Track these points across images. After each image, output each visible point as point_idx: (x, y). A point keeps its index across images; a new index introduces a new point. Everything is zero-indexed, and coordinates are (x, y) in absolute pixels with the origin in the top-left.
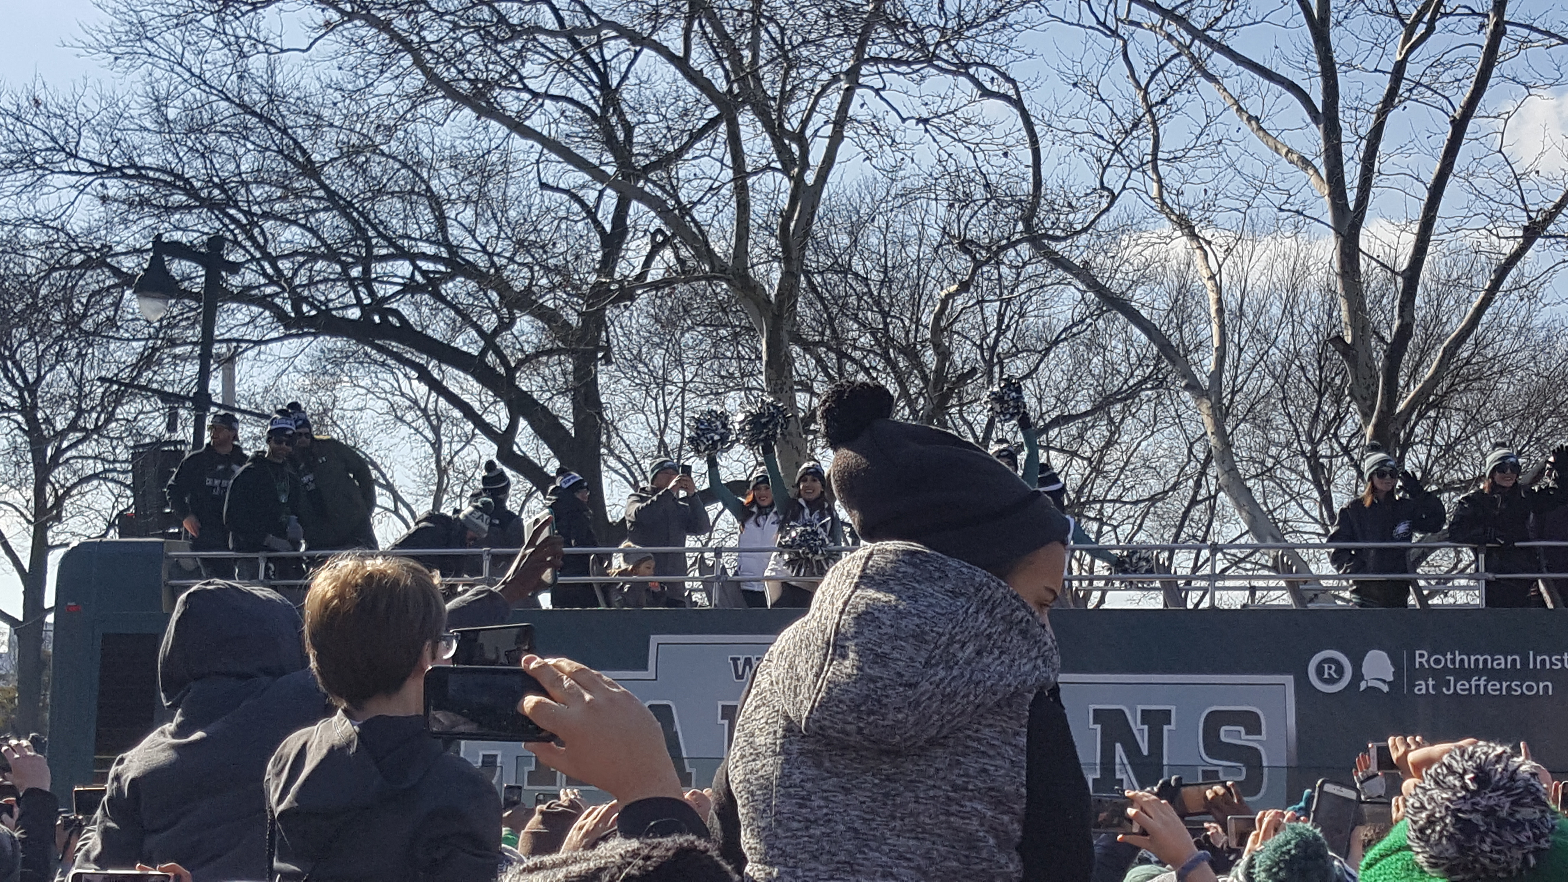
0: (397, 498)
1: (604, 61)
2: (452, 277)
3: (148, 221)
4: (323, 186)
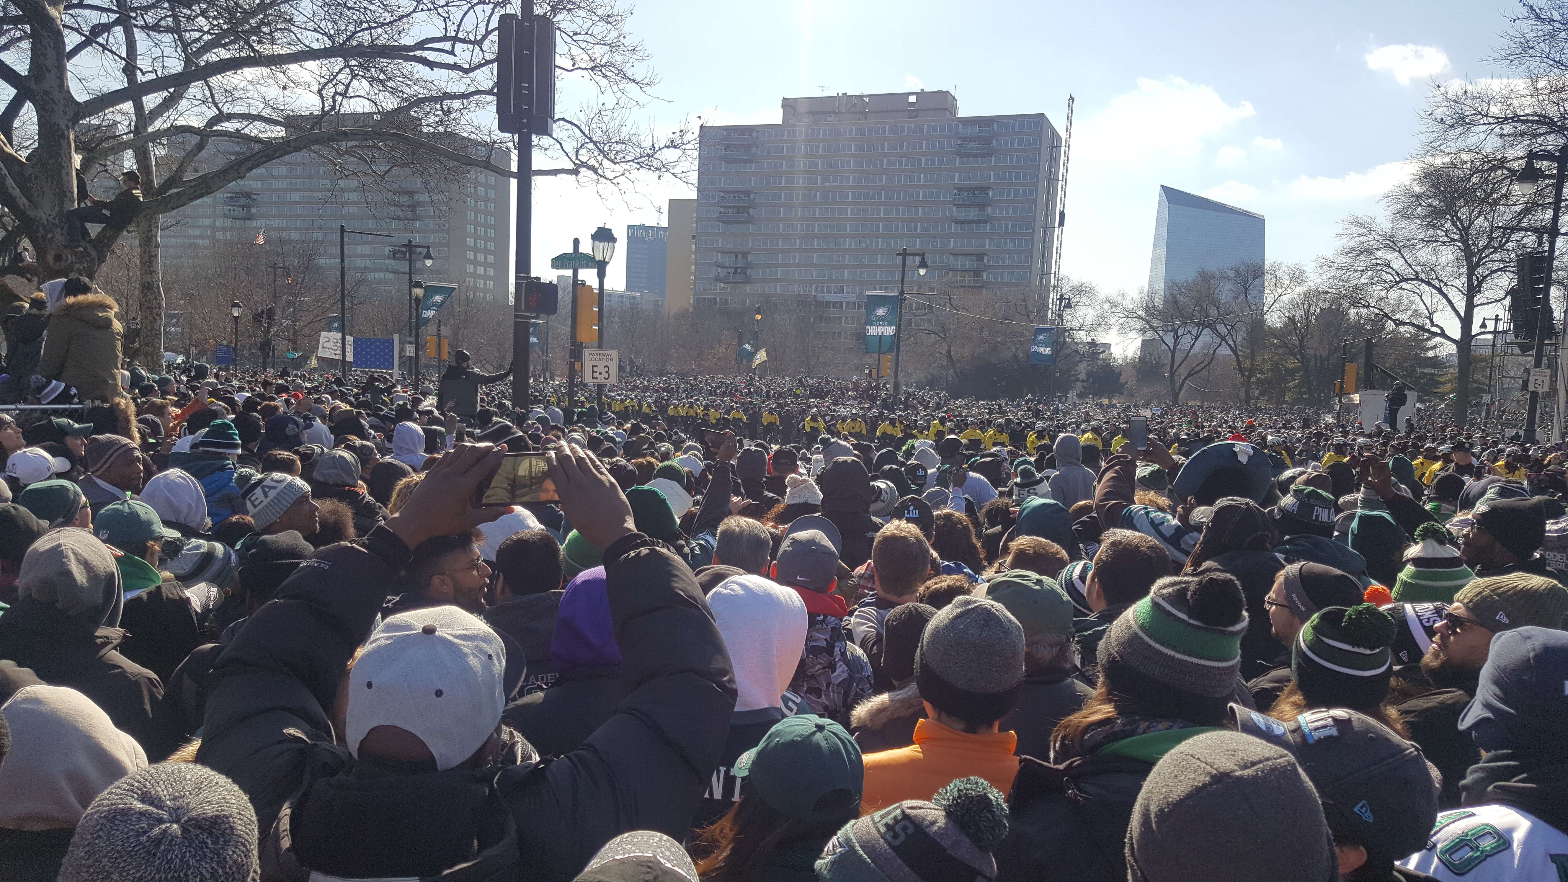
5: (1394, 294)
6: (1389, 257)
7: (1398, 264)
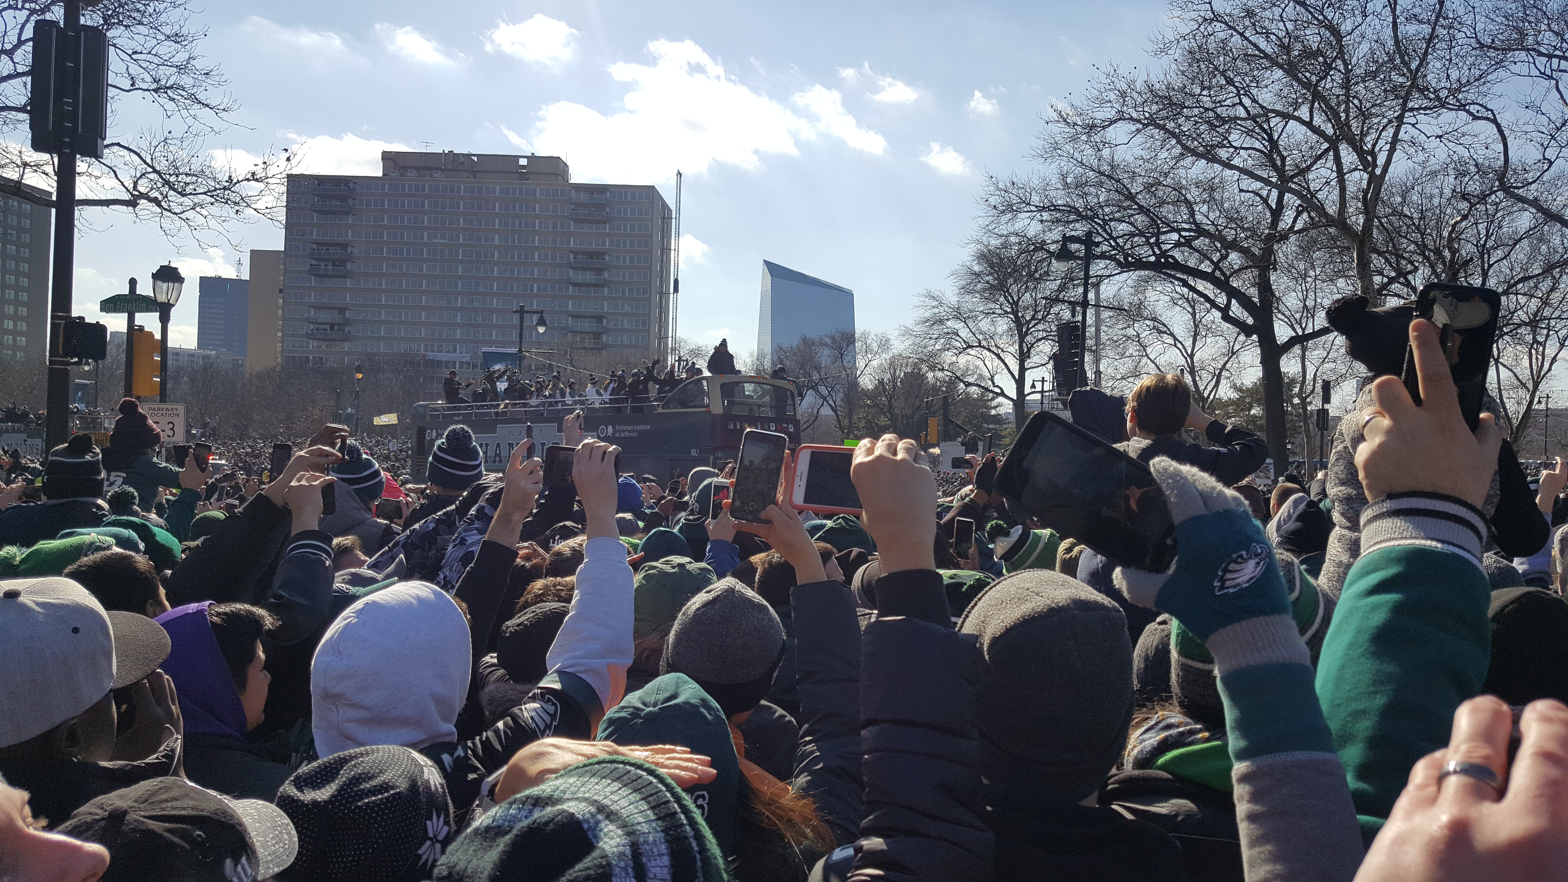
0: (1175, 339)
1: (1270, 128)
2: (1197, 238)
3: (1060, 229)
4: (1137, 204)
5: (962, 360)
6: (957, 327)
7: (964, 333)
